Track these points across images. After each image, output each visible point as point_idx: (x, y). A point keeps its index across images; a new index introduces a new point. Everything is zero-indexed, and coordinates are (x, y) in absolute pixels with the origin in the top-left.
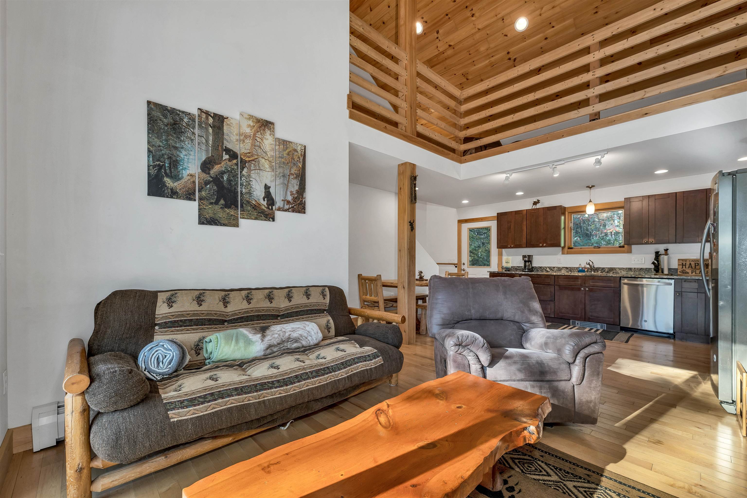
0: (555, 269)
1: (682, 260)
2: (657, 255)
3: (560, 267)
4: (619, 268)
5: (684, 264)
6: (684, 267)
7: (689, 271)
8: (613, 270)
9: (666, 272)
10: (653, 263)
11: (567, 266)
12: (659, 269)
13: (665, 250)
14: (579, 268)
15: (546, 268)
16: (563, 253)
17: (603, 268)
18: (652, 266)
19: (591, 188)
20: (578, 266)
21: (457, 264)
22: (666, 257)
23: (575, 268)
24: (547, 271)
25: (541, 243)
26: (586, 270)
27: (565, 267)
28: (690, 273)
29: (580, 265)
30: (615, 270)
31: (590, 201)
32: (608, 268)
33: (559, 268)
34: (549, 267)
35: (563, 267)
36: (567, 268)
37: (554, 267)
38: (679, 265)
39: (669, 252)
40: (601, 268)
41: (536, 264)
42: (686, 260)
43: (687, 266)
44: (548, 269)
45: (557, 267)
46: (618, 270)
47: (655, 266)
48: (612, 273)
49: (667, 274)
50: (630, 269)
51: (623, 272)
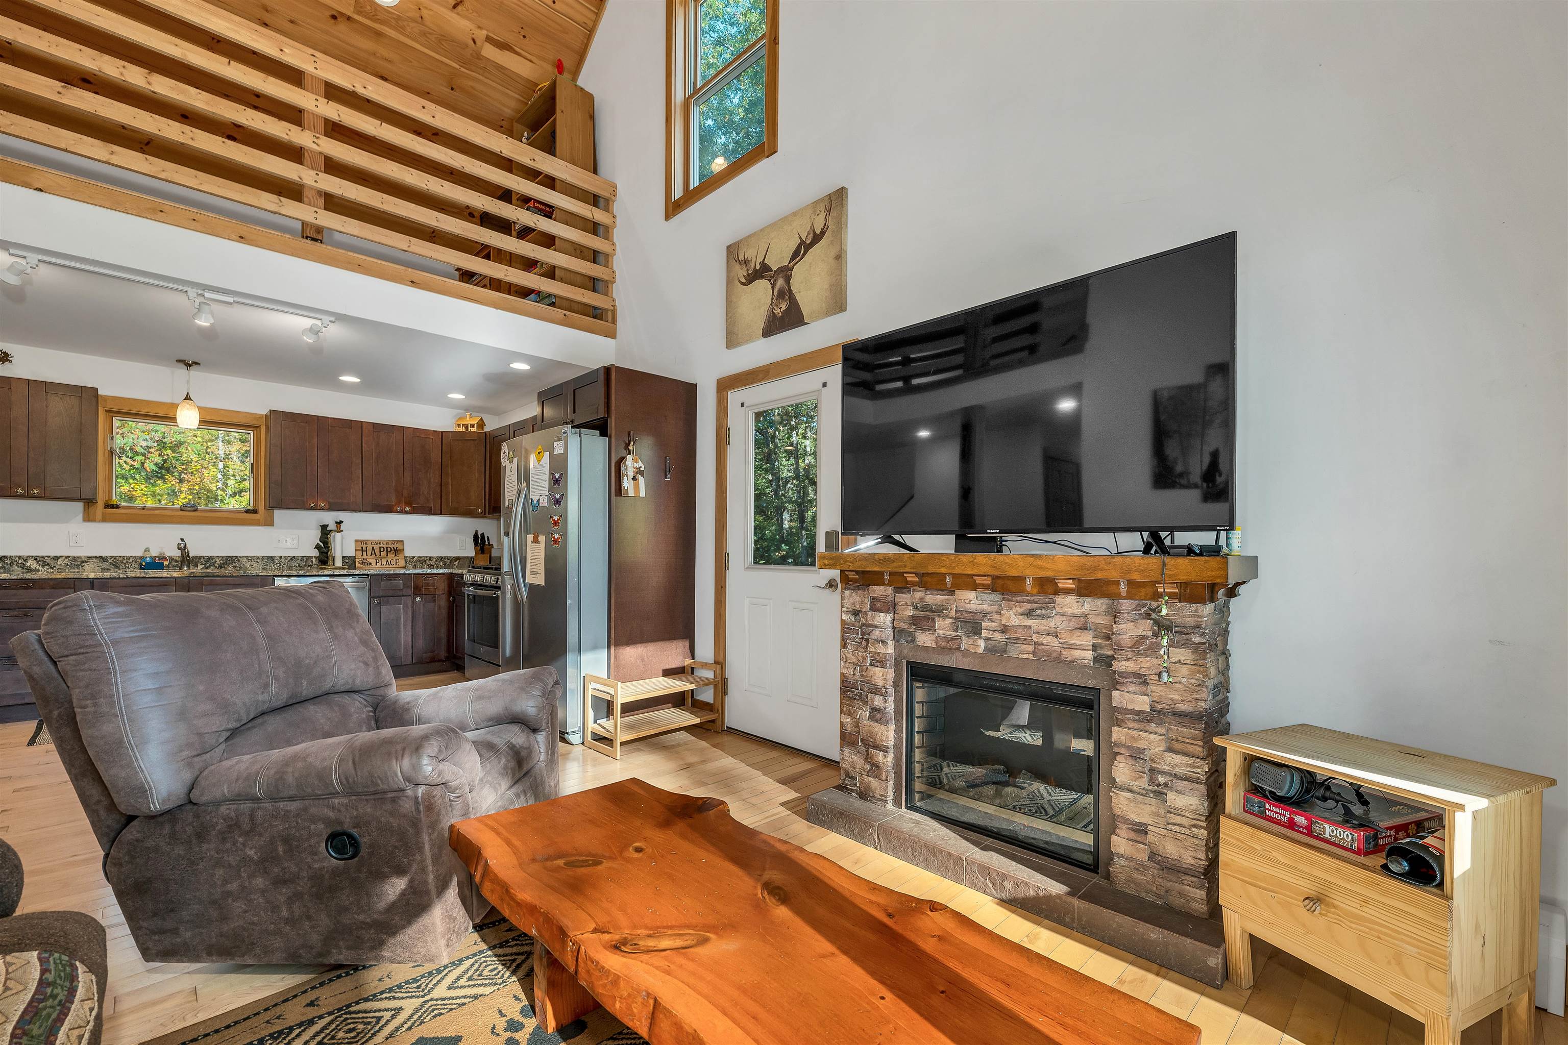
0: (60, 562)
1: (361, 541)
2: (325, 532)
3: (79, 557)
4: (247, 557)
5: (364, 548)
6: (365, 553)
7: (372, 560)
8: (233, 561)
9: (339, 563)
10: (318, 547)
11: (103, 555)
12: (327, 558)
13: (336, 523)
14: (142, 558)
15: (26, 560)
16: (88, 520)
17: (210, 558)
18: (315, 553)
19: (190, 365)
20: (139, 553)
22: (338, 535)
23: (129, 558)
24: (30, 570)
25: (18, 485)
26: (166, 563)
27: (96, 557)
28: (374, 564)
29: (147, 550)
30: (239, 560)
31: (188, 398)
32: (223, 557)
33: (75, 559)
34: (35, 558)
35: (89, 557)
36: (103, 559)
37: (56, 558)
38: (356, 550)
39: (343, 526)
40: (204, 557)
42: (366, 542)
43: (369, 553)
44: (31, 563)
45: (67, 557)
46: (245, 560)
47: (321, 553)
49: (340, 568)
50: (271, 559)
51: (255, 565)
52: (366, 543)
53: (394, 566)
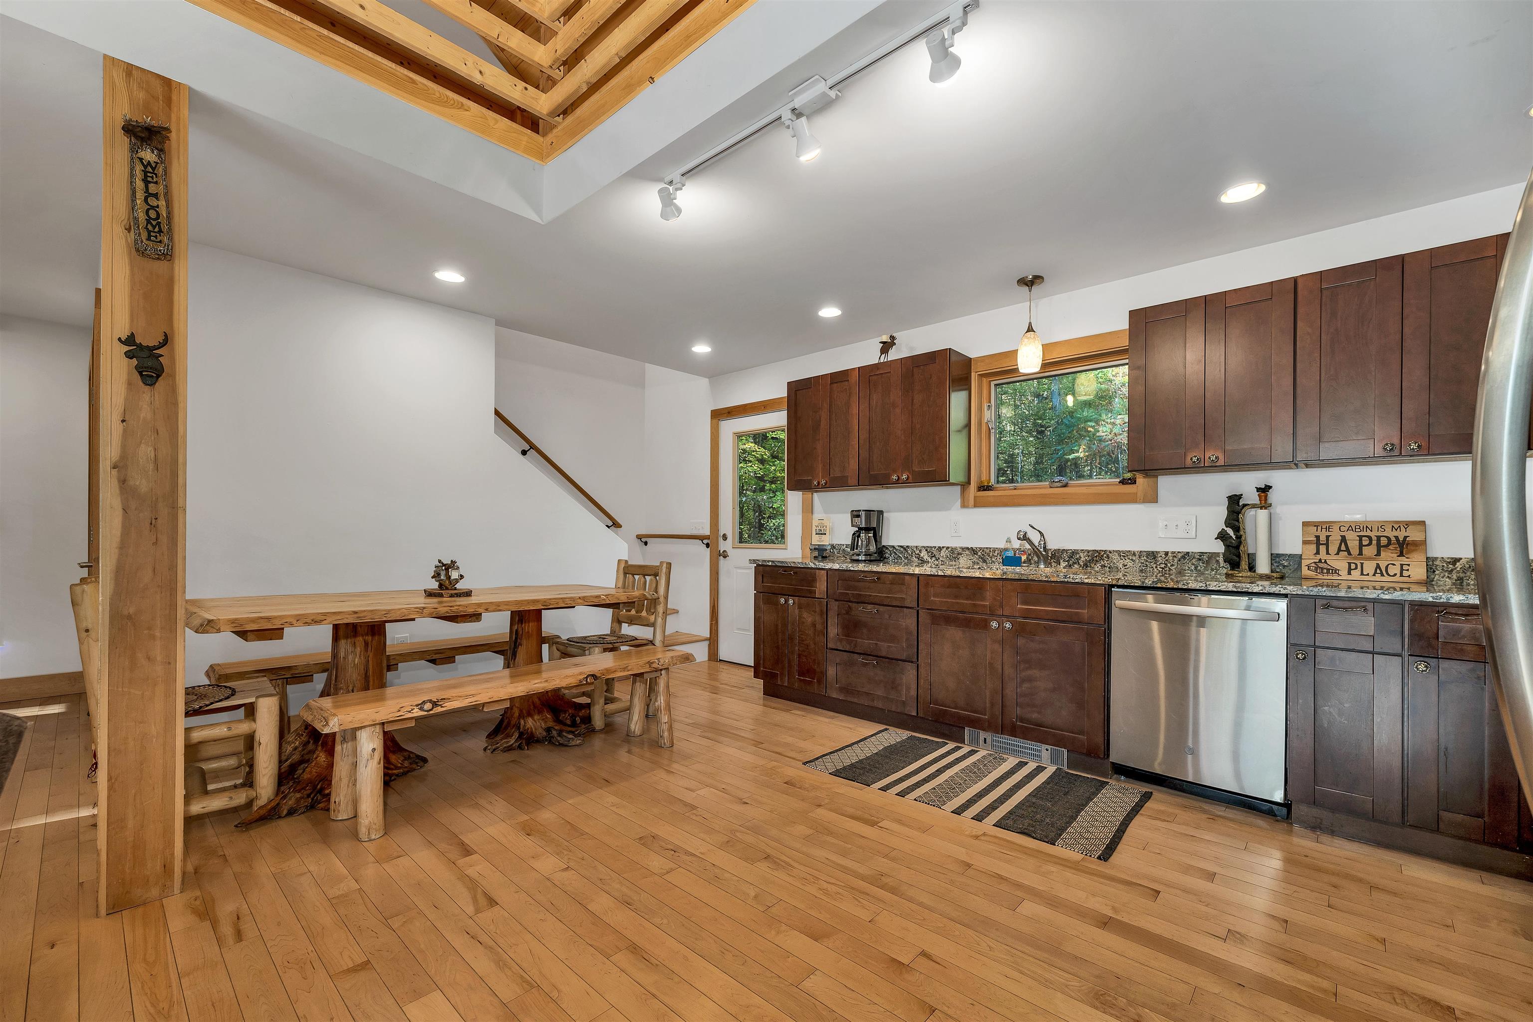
0: (943, 553)
1: (1316, 525)
2: (1235, 505)
3: (956, 548)
4: (1118, 552)
5: (1323, 539)
6: (1323, 549)
7: (1340, 563)
8: (1101, 558)
9: (1263, 566)
10: (1222, 536)
11: (974, 546)
12: (1239, 556)
13: (1258, 489)
14: (1006, 550)
15: (920, 551)
16: (964, 505)
17: (1075, 552)
18: (1219, 547)
19: (1031, 284)
20: (1002, 545)
21: (708, 537)
22: (1262, 514)
23: (994, 550)
25: (895, 471)
26: (1024, 558)
27: (968, 548)
28: (1344, 573)
30: (1108, 557)
31: (1030, 332)
32: (1089, 551)
33: (952, 550)
34: (927, 548)
35: (963, 549)
36: (973, 551)
37: (940, 549)
38: (1305, 542)
39: (1273, 496)
40: (1066, 551)
41: (892, 537)
42: (1328, 526)
43: (1333, 549)
44: (924, 554)
45: (948, 548)
46: (1115, 557)
47: (1227, 546)
48: (1097, 567)
49: (1267, 577)
50: (1153, 555)
51: (1130, 564)
52: (1328, 529)
53: (1398, 578)
